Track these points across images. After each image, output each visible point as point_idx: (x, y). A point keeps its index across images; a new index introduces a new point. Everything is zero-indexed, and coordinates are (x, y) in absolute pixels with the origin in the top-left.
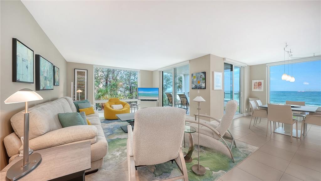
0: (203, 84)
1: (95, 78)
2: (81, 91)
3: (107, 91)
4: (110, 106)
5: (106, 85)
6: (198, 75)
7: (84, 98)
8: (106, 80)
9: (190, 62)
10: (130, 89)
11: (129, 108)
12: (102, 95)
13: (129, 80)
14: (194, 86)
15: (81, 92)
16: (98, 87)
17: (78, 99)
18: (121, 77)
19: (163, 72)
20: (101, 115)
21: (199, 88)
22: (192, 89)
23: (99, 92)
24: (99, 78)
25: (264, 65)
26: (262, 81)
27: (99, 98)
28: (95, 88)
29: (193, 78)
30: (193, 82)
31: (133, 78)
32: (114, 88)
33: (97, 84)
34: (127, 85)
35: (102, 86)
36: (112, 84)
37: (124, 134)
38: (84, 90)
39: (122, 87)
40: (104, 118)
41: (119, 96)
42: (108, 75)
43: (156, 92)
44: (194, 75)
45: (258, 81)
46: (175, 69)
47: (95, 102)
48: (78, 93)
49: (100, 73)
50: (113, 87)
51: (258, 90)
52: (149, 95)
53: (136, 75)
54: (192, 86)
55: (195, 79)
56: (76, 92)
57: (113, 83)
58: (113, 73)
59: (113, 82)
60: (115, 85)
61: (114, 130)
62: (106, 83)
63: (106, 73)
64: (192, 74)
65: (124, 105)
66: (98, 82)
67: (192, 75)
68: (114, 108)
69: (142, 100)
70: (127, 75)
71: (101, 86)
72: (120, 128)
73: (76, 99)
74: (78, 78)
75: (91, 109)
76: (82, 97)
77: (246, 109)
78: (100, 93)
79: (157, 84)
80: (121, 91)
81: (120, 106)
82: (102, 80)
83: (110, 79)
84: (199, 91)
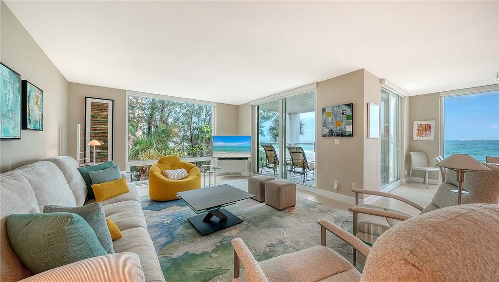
0: (347, 126)
1: (129, 121)
2: (98, 143)
3: (151, 143)
4: (162, 173)
5: (149, 133)
6: (337, 110)
7: (106, 157)
8: (149, 123)
9: (317, 87)
10: (191, 139)
11: (199, 176)
12: (142, 151)
13: (189, 124)
14: (327, 131)
15: (100, 144)
16: (134, 135)
17: (92, 160)
18: (176, 119)
19: (258, 106)
20: (142, 190)
21: (338, 135)
22: (323, 136)
23: (135, 145)
24: (135, 120)
25: (436, 95)
26: (432, 123)
27: (135, 156)
28: (129, 138)
29: (324, 116)
30: (324, 124)
31: (197, 120)
32: (163, 138)
33: (133, 130)
34: (186, 131)
35: (141, 133)
36: (160, 130)
37: (199, 239)
38: (106, 141)
39: (178, 136)
40: (149, 198)
41: (172, 152)
42: (152, 116)
43: (246, 144)
44: (328, 110)
45: (424, 123)
46: (284, 102)
47: (129, 164)
48: (92, 148)
49: (138, 112)
50: (163, 135)
51: (424, 138)
52: (234, 148)
53: (202, 116)
54: (322, 131)
55: (330, 119)
56: (89, 144)
57: (162, 129)
58: (162, 110)
59: (162, 127)
60: (166, 131)
61: (175, 228)
62: (149, 128)
63: (148, 112)
64: (323, 108)
65: (189, 169)
66: (135, 127)
67: (324, 110)
68: (170, 177)
69: (220, 159)
70: (187, 114)
71: (139, 133)
72: (186, 222)
73: (88, 159)
74: (92, 117)
75: (121, 182)
76: (102, 154)
77: (406, 172)
78: (138, 147)
79: (247, 128)
80: (175, 143)
81: (182, 172)
82: (142, 124)
83: (155, 121)
84: (337, 141)
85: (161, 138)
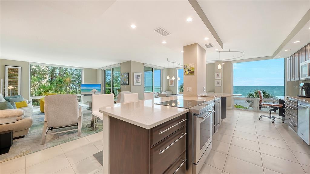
0: (127, 81)
2: (13, 88)
3: (51, 88)
6: (124, 75)
8: (52, 75)
9: (120, 65)
12: (44, 92)
16: (40, 83)
17: (9, 95)
19: (105, 70)
21: (125, 84)
30: (122, 80)
35: (45, 81)
38: (17, 86)
42: (53, 71)
43: (99, 88)
46: (113, 69)
47: (31, 99)
48: (9, 90)
50: (59, 83)
55: (123, 78)
56: (7, 88)
57: (59, 79)
60: (62, 80)
62: (52, 79)
66: (40, 78)
69: (84, 95)
73: (6, 95)
74: (9, 75)
75: (24, 102)
76: (14, 93)
79: (100, 81)
82: (46, 75)
83: (56, 74)
84: (125, 86)
85: (58, 85)
